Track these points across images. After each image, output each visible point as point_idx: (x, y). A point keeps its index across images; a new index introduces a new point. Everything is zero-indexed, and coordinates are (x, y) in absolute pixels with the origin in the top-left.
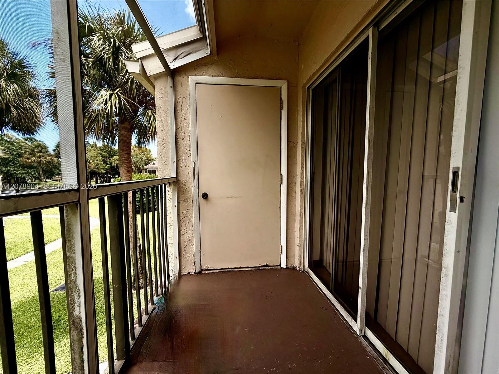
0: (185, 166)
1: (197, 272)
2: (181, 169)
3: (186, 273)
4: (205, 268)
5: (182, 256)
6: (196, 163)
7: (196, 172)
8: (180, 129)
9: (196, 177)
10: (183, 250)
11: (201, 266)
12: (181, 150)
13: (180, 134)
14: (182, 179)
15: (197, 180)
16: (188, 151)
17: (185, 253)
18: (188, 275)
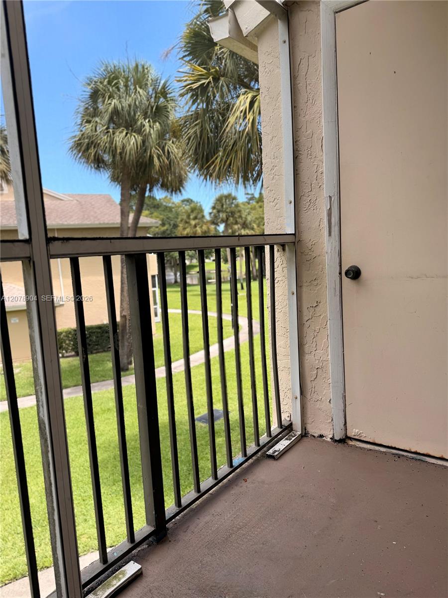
0: (312, 209)
1: (337, 438)
2: (305, 216)
3: (316, 435)
4: (353, 434)
5: (309, 397)
6: (335, 199)
7: (334, 220)
8: (303, 129)
9: (335, 230)
10: (309, 385)
11: (346, 429)
12: (305, 175)
13: (303, 140)
14: (308, 237)
15: (337, 238)
16: (319, 174)
17: (313, 392)
18: (319, 439)
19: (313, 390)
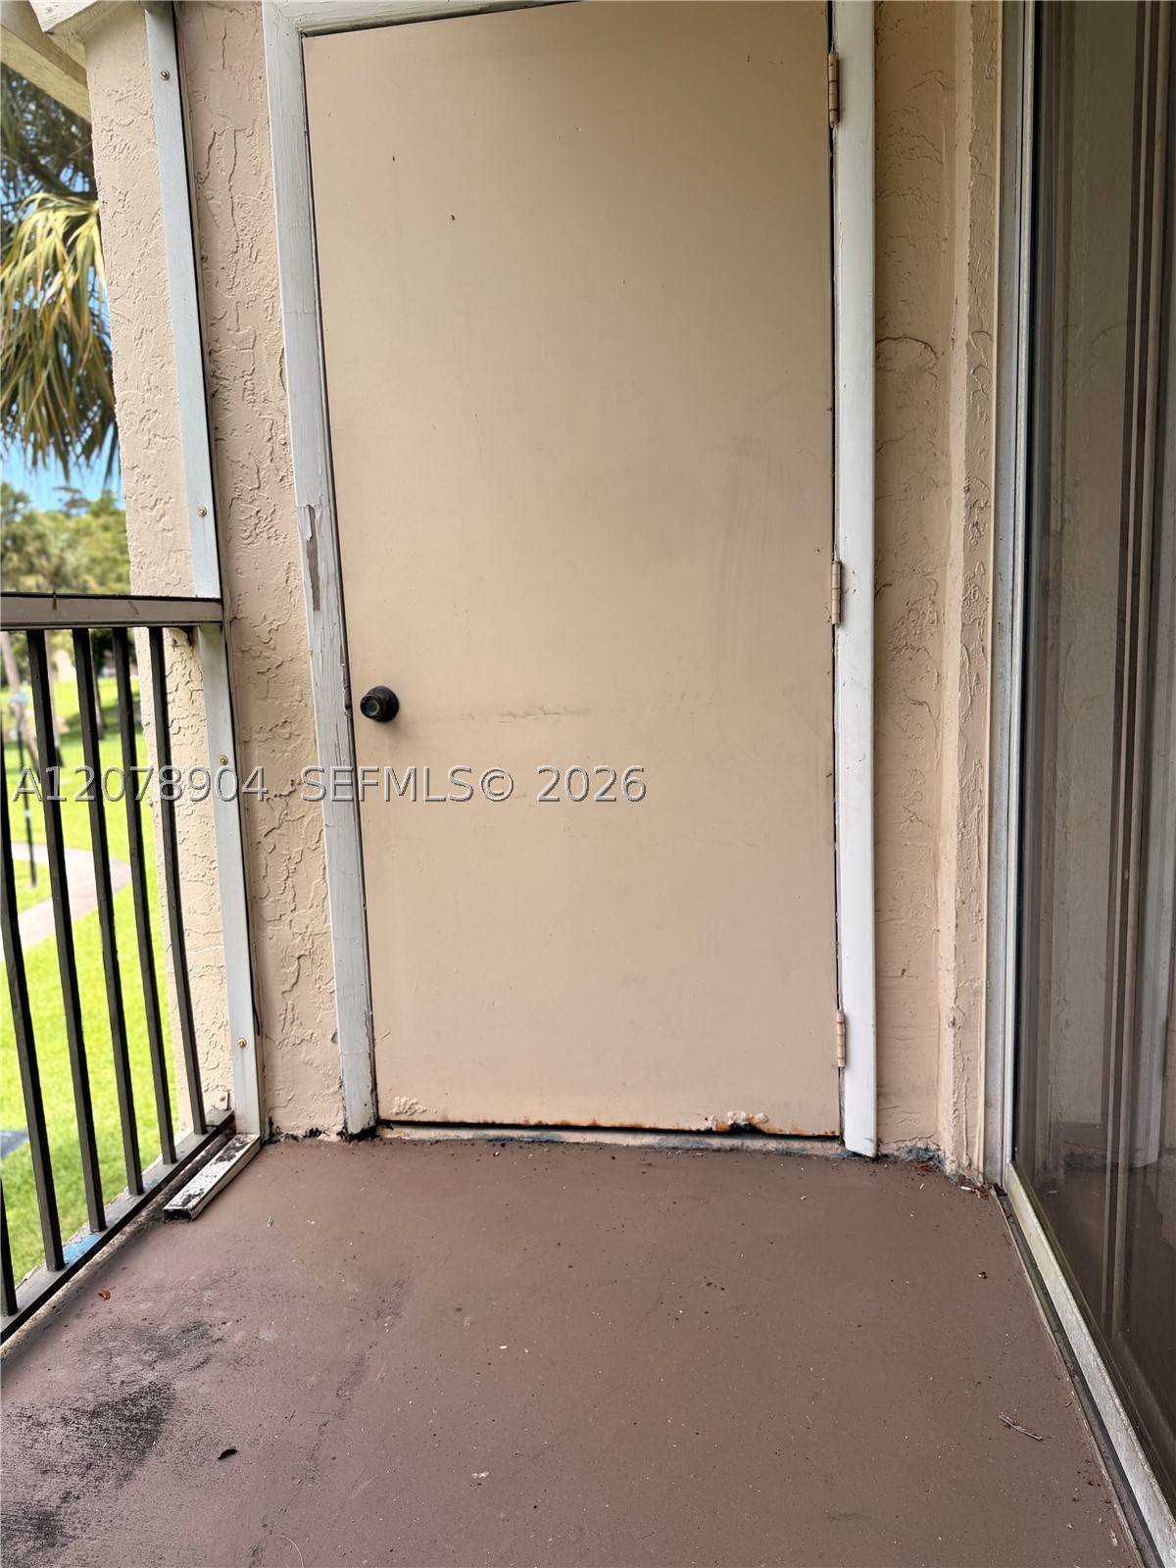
0: (265, 535)
1: (354, 1129)
2: (249, 555)
3: (300, 1133)
4: (394, 1110)
5: (277, 1035)
6: (323, 515)
7: (326, 568)
8: (229, 322)
9: (328, 594)
10: (278, 1004)
11: (377, 1102)
12: (240, 443)
13: (228, 350)
14: (257, 609)
15: (336, 617)
16: (277, 447)
17: (288, 1023)
18: (309, 1141)
19: (290, 1015)
